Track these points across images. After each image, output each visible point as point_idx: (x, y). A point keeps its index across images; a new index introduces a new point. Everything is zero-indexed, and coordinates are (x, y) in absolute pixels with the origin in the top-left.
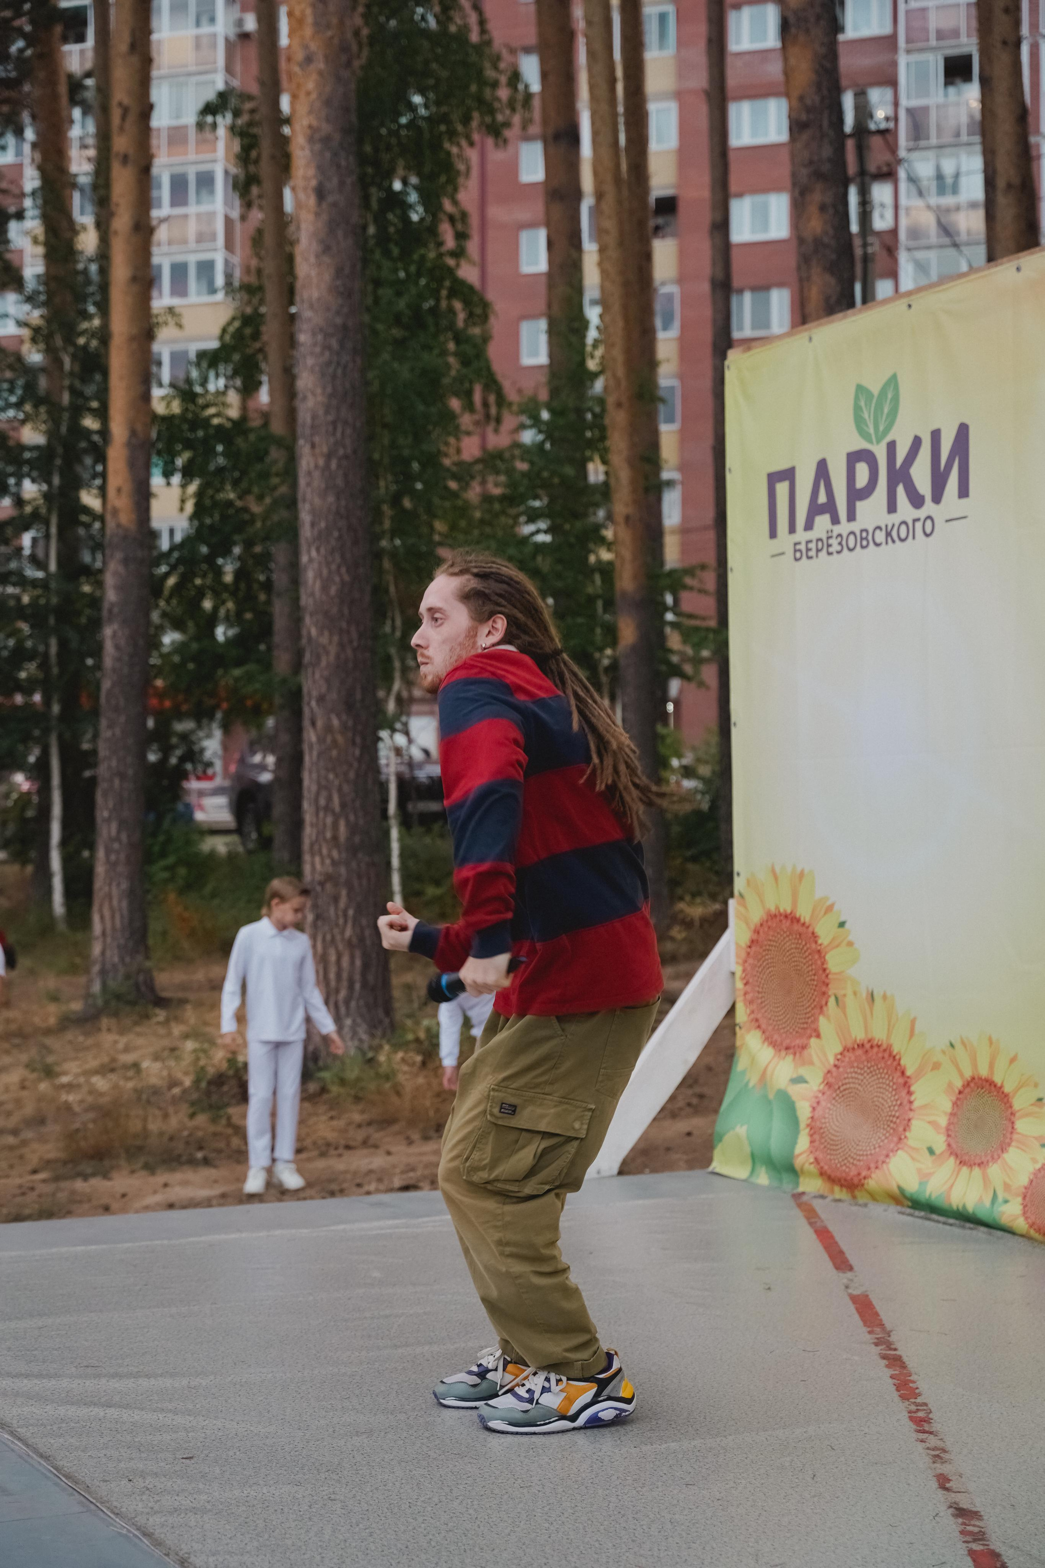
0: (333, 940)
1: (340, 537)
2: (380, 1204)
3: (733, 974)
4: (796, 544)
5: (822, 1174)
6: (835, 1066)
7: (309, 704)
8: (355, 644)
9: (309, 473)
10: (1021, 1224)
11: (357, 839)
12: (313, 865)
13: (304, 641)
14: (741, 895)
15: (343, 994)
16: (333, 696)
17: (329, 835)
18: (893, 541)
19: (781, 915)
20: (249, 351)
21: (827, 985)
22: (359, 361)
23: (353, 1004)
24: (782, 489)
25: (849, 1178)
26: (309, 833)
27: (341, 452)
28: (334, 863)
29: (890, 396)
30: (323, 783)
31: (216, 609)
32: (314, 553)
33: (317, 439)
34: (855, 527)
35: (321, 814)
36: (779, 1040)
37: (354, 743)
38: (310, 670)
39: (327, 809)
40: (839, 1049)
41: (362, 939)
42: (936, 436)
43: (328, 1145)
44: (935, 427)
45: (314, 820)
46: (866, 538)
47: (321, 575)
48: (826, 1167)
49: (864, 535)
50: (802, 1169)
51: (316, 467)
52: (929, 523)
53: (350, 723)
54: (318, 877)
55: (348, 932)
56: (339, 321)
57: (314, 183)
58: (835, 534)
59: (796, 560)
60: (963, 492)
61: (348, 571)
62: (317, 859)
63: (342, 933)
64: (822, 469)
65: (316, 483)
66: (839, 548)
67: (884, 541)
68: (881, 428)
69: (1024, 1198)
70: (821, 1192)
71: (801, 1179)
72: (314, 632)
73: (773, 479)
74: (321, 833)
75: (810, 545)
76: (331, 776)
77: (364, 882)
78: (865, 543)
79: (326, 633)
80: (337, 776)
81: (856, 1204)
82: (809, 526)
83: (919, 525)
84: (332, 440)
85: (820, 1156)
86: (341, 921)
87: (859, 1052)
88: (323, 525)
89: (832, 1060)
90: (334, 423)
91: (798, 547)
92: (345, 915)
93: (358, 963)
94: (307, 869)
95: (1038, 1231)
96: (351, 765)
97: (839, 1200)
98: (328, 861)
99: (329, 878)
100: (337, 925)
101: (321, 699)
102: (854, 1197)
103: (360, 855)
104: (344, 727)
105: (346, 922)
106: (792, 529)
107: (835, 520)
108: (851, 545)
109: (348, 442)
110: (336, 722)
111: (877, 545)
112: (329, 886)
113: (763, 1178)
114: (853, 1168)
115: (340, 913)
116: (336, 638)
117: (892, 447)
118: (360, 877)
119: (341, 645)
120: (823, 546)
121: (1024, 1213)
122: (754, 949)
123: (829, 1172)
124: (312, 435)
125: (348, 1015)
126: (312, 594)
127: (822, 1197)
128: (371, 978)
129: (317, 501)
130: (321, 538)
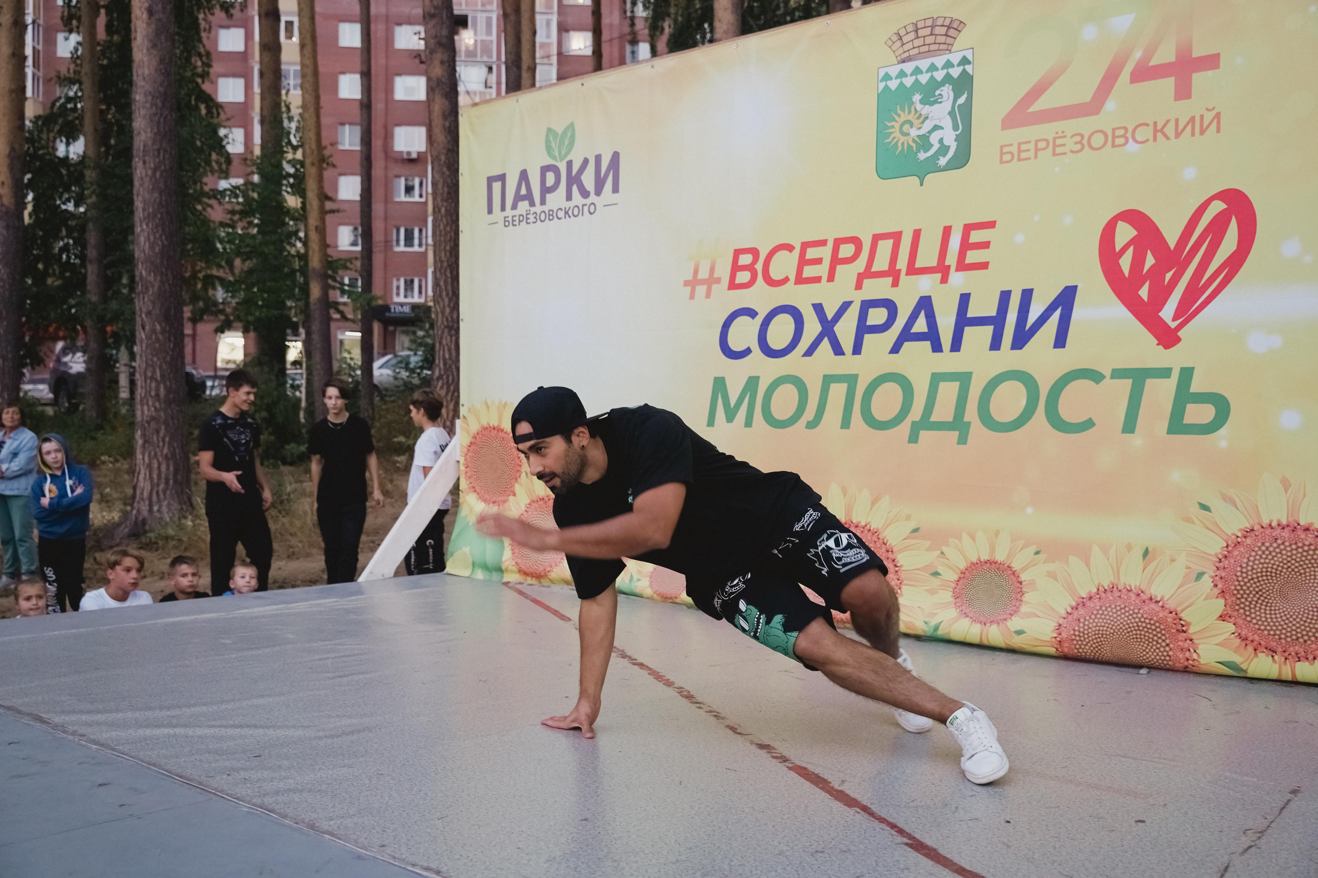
0: (156, 455)
1: (162, 218)
2: (261, 598)
3: (458, 462)
4: (505, 217)
5: (520, 571)
6: (526, 511)
7: (141, 315)
8: (171, 282)
9: (142, 179)
10: (648, 592)
11: (171, 396)
12: (142, 411)
13: (137, 279)
14: (464, 417)
15: (162, 486)
16: (157, 312)
17: (153, 393)
18: (570, 217)
19: (490, 427)
20: (70, 118)
21: (521, 466)
22: (174, 115)
23: (168, 492)
24: (497, 186)
25: (538, 572)
26: (140, 392)
27: (163, 168)
28: (155, 408)
29: (569, 135)
30: (150, 363)
31: (46, 268)
32: (145, 227)
33: (147, 158)
34: (546, 208)
35: (148, 381)
36: (488, 498)
37: (169, 340)
38: (141, 296)
39: (152, 378)
40: (528, 501)
41: (174, 455)
42: (598, 158)
43: (163, 573)
44: (597, 153)
45: (144, 384)
46: (552, 215)
47: (149, 239)
48: (523, 567)
49: (551, 213)
50: (506, 570)
51: (146, 175)
52: (592, 207)
53: (167, 328)
54: (145, 418)
55: (165, 451)
56: (162, 90)
57: (146, 5)
58: (532, 212)
59: (505, 226)
60: (616, 189)
61: (167, 239)
62: (145, 408)
63: (162, 451)
64: (524, 175)
65: (146, 185)
66: (535, 220)
67: (563, 216)
68: (563, 153)
69: (651, 577)
70: (519, 581)
71: (505, 575)
72: (144, 272)
73: (490, 180)
74: (148, 392)
75: (514, 218)
76: (155, 359)
77: (176, 421)
78: (551, 217)
79: (152, 274)
80: (159, 359)
81: (543, 586)
82: (514, 207)
83: (586, 208)
84: (157, 160)
85: (519, 561)
86: (161, 444)
87: (541, 502)
88: (151, 210)
89: (523, 508)
90: (158, 150)
91: (507, 219)
92: (164, 441)
93: (172, 468)
94: (138, 413)
95: (659, 595)
96: (167, 353)
97: (531, 585)
98: (153, 409)
99: (153, 418)
100: (158, 446)
101: (149, 313)
102: (540, 583)
103: (173, 406)
104: (163, 331)
105: (164, 445)
106: (503, 208)
107: (532, 204)
108: (543, 218)
109: (167, 162)
110: (158, 327)
111: (559, 219)
112: (153, 424)
113: (480, 575)
114: (541, 566)
115: (160, 439)
116: (158, 278)
117: (570, 164)
118: (173, 418)
119: (162, 282)
120: (524, 219)
121: (651, 586)
122: (472, 447)
123: (525, 570)
124: (144, 156)
125: (165, 498)
126: (144, 251)
127: (521, 583)
128: (179, 477)
129: (147, 195)
130: (149, 218)
